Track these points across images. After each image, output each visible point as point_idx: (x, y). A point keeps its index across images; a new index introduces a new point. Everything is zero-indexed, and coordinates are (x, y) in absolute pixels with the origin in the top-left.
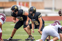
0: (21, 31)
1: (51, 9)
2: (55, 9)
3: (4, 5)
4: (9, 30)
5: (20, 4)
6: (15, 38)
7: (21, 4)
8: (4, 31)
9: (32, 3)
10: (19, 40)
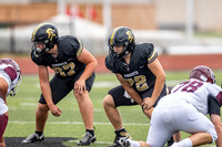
1: (179, 28)
2: (196, 29)
3: (14, 17)
5: (68, 13)
6: (54, 135)
7: (74, 10)
8: (15, 109)
9: (114, 7)
10: (66, 139)
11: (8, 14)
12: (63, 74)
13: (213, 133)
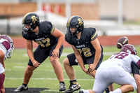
0: (47, 70)
1: (114, 19)
2: (124, 20)
3: (9, 12)
4: (20, 67)
5: (44, 9)
6: (34, 87)
7: (47, 7)
8: (10, 70)
9: (73, 6)
10: (42, 89)
11: (6, 10)
12: (42, 45)
13: (135, 85)
